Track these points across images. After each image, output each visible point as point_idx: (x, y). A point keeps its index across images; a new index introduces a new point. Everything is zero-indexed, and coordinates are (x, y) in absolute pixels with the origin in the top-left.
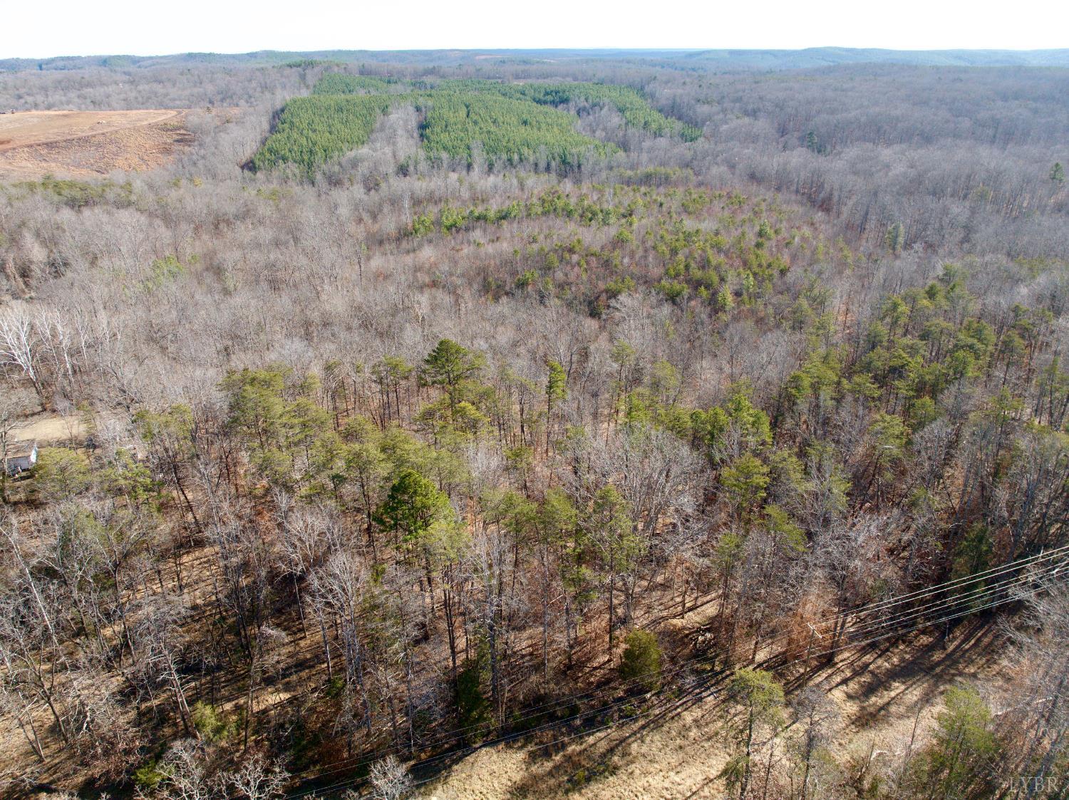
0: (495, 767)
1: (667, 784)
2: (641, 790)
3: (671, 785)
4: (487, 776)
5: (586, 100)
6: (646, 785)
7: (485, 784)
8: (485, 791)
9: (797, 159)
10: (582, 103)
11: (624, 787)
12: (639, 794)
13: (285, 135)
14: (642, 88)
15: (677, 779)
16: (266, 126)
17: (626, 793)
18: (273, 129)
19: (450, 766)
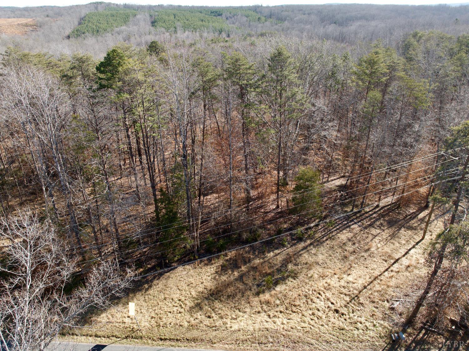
0: (192, 280)
1: (343, 283)
2: (323, 289)
3: (346, 284)
4: (185, 287)
5: (230, 13)
6: (326, 285)
7: (184, 293)
8: (183, 299)
9: (331, 29)
10: (229, 15)
11: (307, 287)
12: (322, 293)
13: (85, 25)
14: (256, 10)
15: (350, 278)
16: (76, 23)
17: (311, 292)
18: (80, 24)
19: (152, 281)
